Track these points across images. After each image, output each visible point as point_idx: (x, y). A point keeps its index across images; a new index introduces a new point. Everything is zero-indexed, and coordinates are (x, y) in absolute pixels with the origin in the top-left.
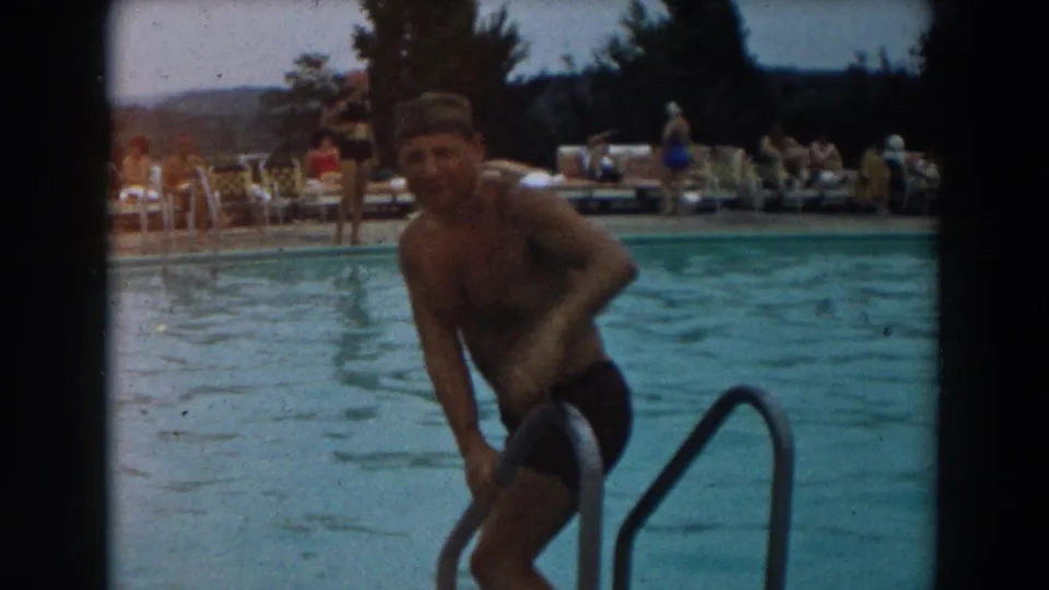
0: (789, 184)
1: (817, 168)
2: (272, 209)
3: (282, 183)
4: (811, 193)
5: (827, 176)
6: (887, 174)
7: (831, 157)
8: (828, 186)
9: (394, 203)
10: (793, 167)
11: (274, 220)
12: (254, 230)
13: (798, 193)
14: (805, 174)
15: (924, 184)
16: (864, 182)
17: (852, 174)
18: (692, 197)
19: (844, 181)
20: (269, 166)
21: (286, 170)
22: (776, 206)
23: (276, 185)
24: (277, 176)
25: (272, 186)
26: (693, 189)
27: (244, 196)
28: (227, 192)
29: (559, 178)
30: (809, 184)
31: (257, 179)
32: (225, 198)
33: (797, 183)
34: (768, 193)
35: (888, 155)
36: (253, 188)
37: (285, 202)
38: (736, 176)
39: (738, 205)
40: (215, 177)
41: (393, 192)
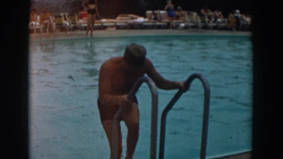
0: (209, 22)
1: (216, 18)
2: (69, 27)
3: (72, 21)
4: (215, 24)
5: (219, 20)
6: (235, 20)
7: (220, 15)
8: (219, 22)
9: (102, 26)
10: (210, 18)
11: (70, 30)
12: (64, 33)
13: (211, 24)
14: (213, 19)
15: (245, 23)
16: (229, 22)
17: (226, 20)
18: (183, 25)
19: (224, 22)
20: (68, 16)
21: (73, 17)
22: (205, 27)
23: (71, 21)
24: (71, 19)
25: (69, 22)
26: (183, 22)
27: (62, 24)
28: (57, 23)
29: (147, 19)
30: (214, 22)
31: (65, 19)
32: (56, 25)
33: (211, 22)
34: (203, 24)
35: (236, 15)
36: (64, 22)
37: (73, 25)
38: (195, 19)
39: (195, 27)
40: (54, 19)
41: (102, 23)
